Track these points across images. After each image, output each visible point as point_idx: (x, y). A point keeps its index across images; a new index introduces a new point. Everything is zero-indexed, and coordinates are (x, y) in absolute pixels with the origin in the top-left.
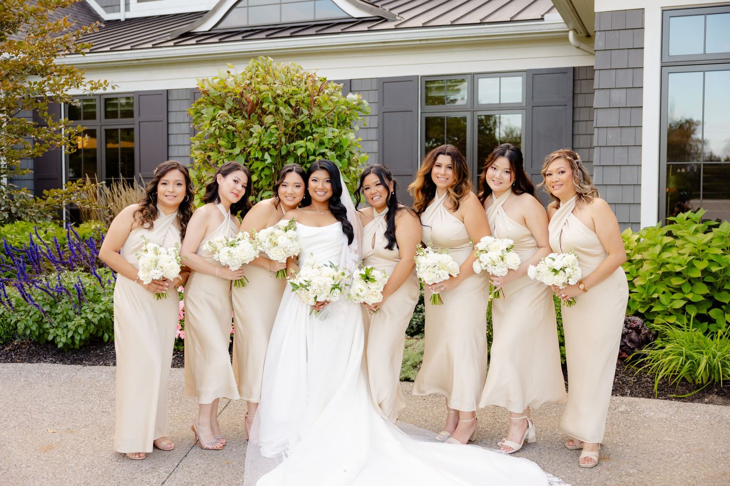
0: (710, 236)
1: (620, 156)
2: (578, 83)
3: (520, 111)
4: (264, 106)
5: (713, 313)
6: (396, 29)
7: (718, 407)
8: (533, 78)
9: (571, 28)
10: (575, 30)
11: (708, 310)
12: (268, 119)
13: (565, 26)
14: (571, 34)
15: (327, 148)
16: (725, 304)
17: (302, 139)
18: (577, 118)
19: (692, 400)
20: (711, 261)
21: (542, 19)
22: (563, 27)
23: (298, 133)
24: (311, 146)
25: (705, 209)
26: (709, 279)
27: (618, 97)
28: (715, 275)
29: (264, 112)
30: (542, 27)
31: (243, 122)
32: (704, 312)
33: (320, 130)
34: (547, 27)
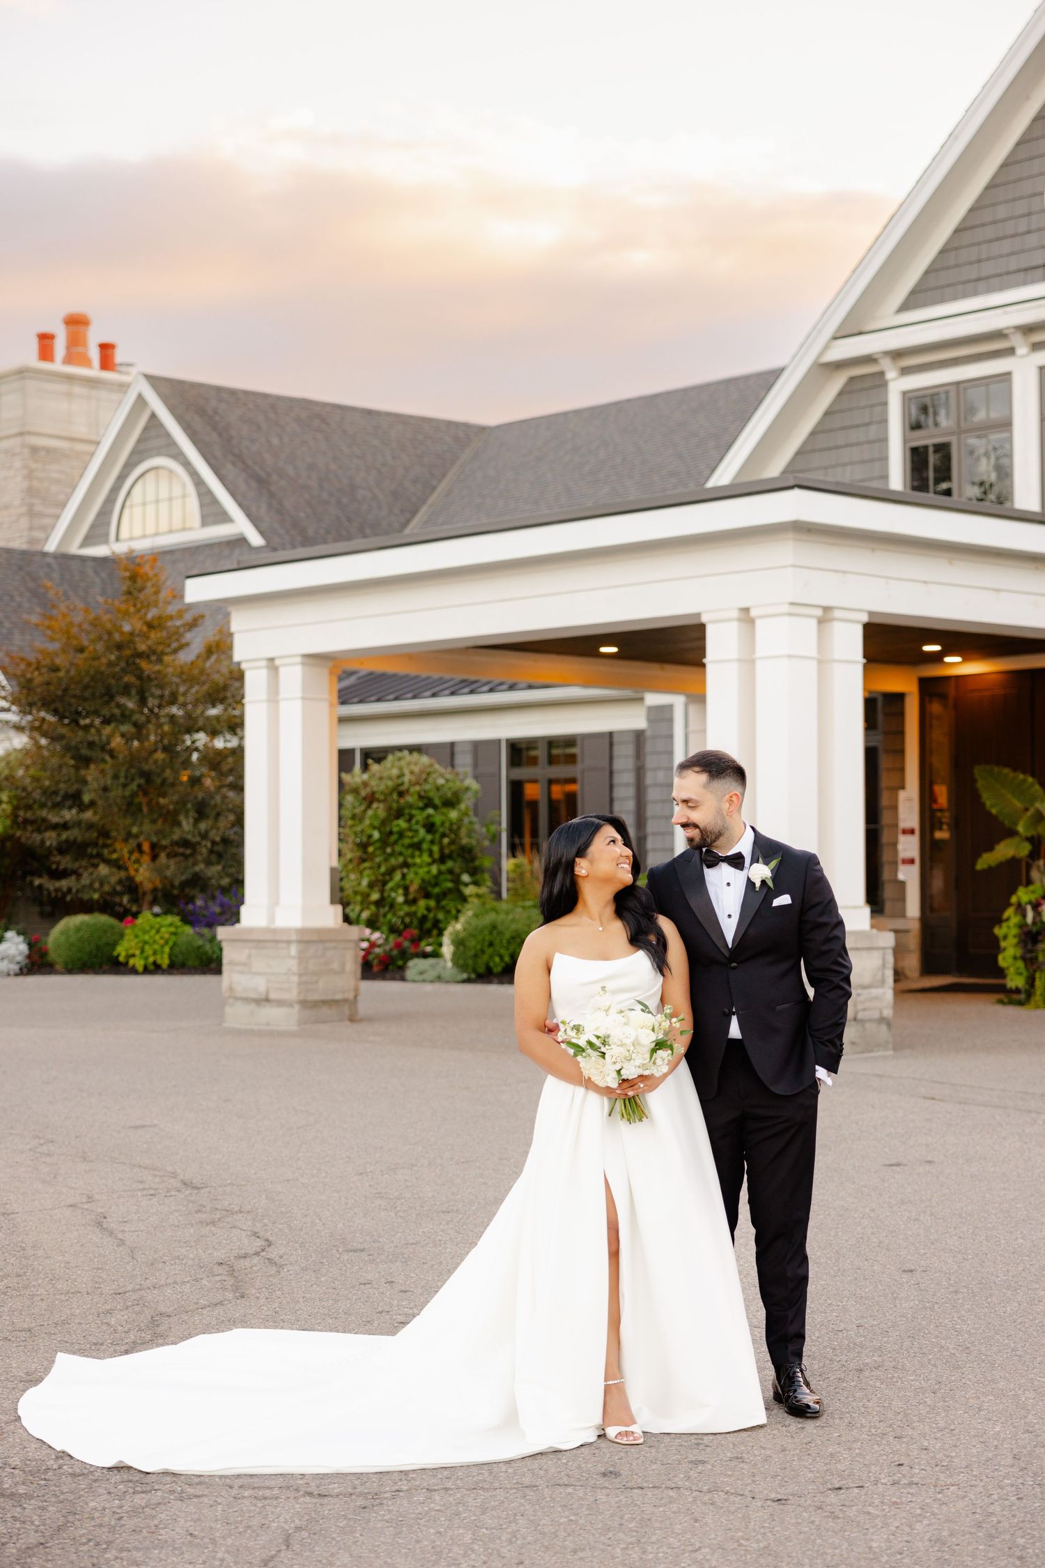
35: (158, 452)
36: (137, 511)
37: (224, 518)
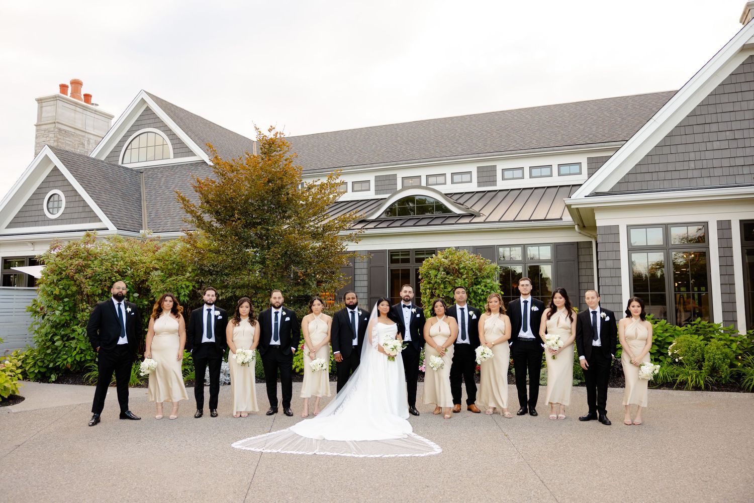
0: (657, 325)
1: (612, 290)
2: (580, 249)
3: (550, 264)
4: (462, 271)
5: (661, 358)
6: (484, 222)
7: (667, 391)
8: (557, 247)
9: (576, 223)
10: (578, 225)
11: (659, 357)
12: (464, 277)
13: (573, 222)
14: (576, 227)
15: (488, 289)
16: (665, 354)
17: (477, 285)
18: (580, 267)
19: (656, 388)
20: (658, 336)
21: (561, 219)
22: (573, 223)
23: (477, 283)
24: (483, 288)
25: (654, 313)
26: (658, 343)
27: (610, 264)
28: (660, 341)
29: (462, 274)
30: (561, 223)
31: (451, 277)
32: (657, 357)
33: (484, 280)
34: (564, 223)
35: (149, 125)
36: (135, 152)
37: (190, 153)
